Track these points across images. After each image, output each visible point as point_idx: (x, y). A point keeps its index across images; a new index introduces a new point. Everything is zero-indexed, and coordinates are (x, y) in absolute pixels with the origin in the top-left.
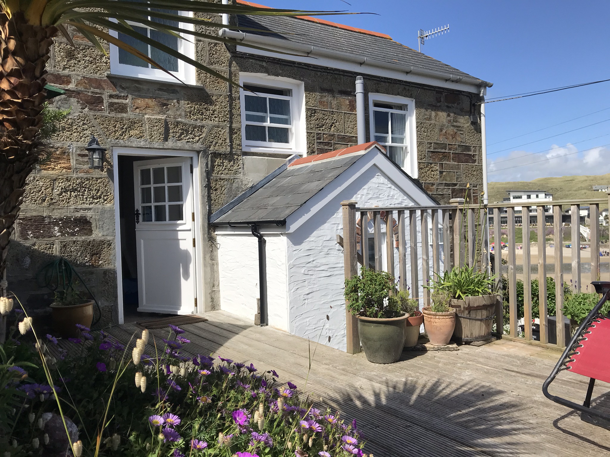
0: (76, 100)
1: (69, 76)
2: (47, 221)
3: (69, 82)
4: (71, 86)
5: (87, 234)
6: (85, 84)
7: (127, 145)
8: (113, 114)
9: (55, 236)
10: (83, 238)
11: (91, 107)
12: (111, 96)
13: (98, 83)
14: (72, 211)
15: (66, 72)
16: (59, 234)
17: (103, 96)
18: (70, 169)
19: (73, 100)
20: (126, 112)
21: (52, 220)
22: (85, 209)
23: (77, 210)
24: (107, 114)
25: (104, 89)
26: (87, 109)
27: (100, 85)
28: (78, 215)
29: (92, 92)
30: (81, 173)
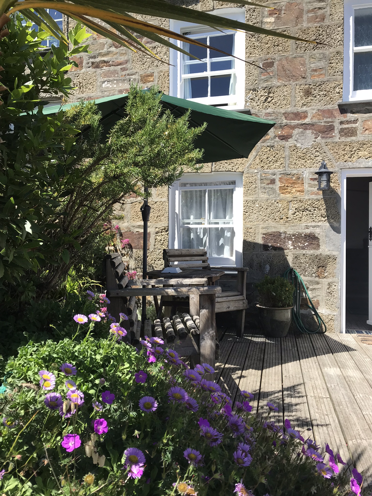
0: (310, 131)
1: (306, 112)
2: (283, 236)
3: (306, 117)
4: (307, 121)
5: (315, 249)
6: (318, 116)
7: (354, 166)
8: (343, 139)
9: (288, 249)
10: (312, 251)
11: (323, 136)
12: (341, 123)
13: (330, 113)
14: (303, 228)
15: (304, 108)
16: (293, 247)
17: (334, 124)
18: (303, 192)
19: (309, 132)
20: (356, 135)
21: (287, 236)
22: (314, 227)
23: (307, 227)
24: (337, 139)
25: (335, 118)
26: (319, 138)
27: (332, 114)
28: (308, 231)
29: (325, 122)
30: (312, 195)
